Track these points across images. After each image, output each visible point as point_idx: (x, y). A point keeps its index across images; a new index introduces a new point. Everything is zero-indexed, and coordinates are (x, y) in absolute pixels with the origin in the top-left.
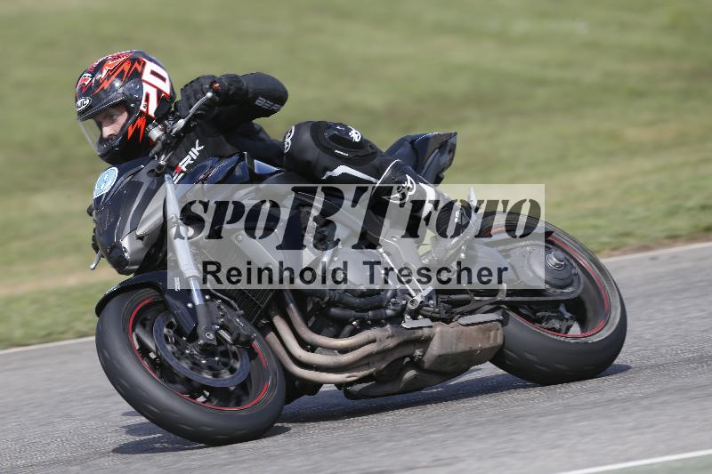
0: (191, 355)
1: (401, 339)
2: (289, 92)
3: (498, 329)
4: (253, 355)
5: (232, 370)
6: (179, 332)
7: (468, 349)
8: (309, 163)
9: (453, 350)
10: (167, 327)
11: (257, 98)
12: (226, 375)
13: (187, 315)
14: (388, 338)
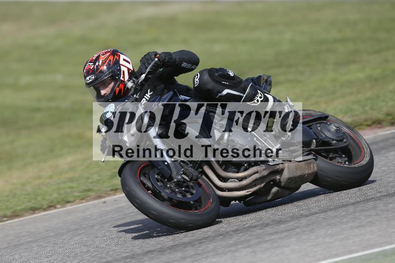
0: (170, 187)
1: (270, 171)
2: (200, 58)
3: (314, 163)
4: (200, 185)
5: (192, 194)
6: (163, 177)
7: (301, 174)
8: (209, 90)
9: (295, 175)
10: (157, 175)
11: (182, 63)
12: (189, 196)
13: (166, 168)
14: (264, 170)
